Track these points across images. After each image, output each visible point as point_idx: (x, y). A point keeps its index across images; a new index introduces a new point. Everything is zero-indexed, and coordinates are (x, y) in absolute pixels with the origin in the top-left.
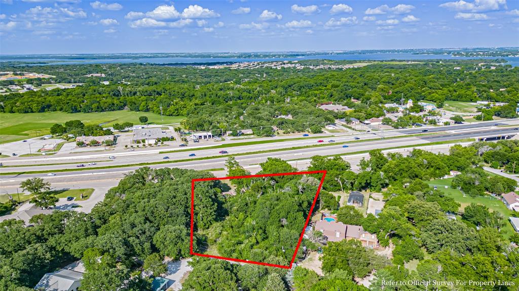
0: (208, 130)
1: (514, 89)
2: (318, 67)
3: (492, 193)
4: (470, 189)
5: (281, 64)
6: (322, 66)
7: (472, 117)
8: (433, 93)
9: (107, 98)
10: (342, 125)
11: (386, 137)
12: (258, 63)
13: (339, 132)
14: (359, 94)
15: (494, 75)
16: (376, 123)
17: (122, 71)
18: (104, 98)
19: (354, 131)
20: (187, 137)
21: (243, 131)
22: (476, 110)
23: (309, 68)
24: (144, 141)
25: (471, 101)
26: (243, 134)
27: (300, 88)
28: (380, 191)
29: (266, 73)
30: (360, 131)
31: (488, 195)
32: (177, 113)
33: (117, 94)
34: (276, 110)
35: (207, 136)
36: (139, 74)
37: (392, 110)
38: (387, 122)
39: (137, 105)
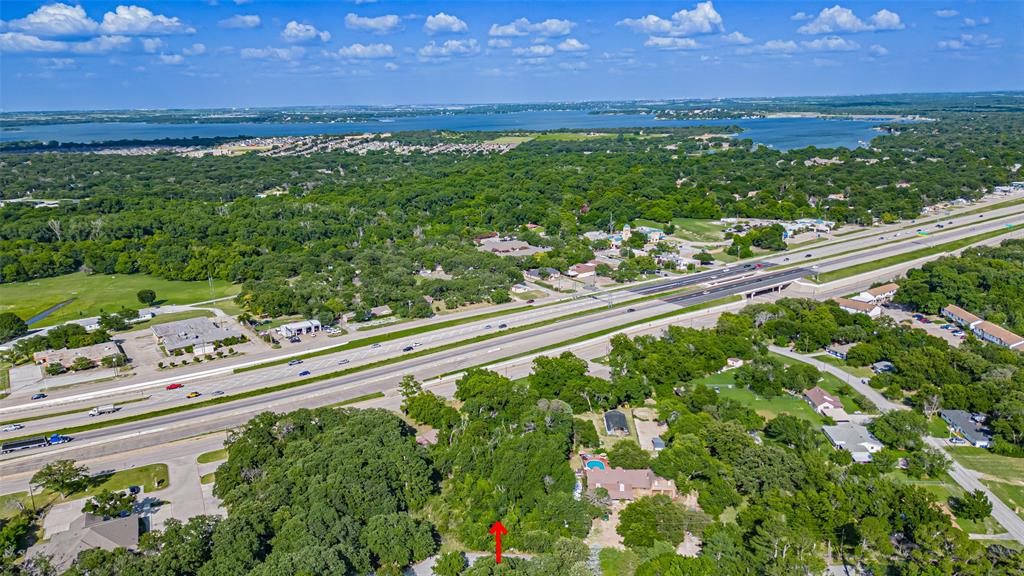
0: (309, 315)
2: (436, 150)
3: (791, 389)
4: (763, 388)
5: (362, 143)
6: (440, 147)
7: (721, 250)
8: (654, 206)
9: (27, 247)
10: (535, 283)
11: (614, 302)
12: (313, 141)
13: (537, 298)
16: (587, 275)
18: (21, 250)
19: (559, 294)
21: (374, 310)
22: (723, 235)
23: (420, 152)
24: (189, 350)
25: (712, 217)
26: (375, 317)
27: (430, 205)
29: (342, 167)
30: (568, 292)
31: (787, 393)
33: (47, 237)
35: (313, 329)
37: (602, 245)
38: (602, 270)
39: (108, 261)
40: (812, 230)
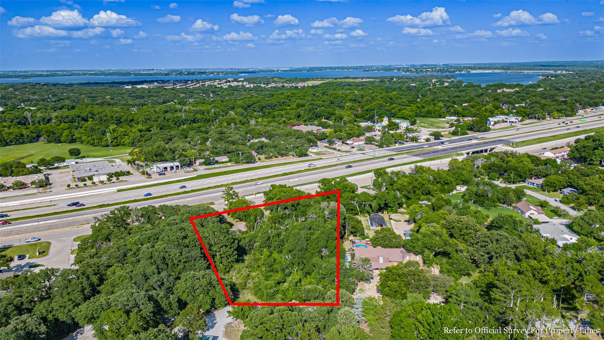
0: (173, 160)
1: (476, 104)
2: (270, 86)
3: (504, 203)
4: (484, 202)
5: (226, 82)
6: (273, 85)
7: (447, 133)
8: (403, 109)
9: (9, 127)
10: (325, 147)
11: (377, 156)
13: (325, 154)
14: (329, 113)
15: (452, 91)
16: (360, 143)
17: (17, 93)
18: (5, 128)
19: (340, 152)
20: (148, 170)
21: (217, 159)
22: (448, 125)
23: (260, 87)
24: (90, 178)
25: (440, 116)
26: (217, 162)
27: (262, 109)
28: (396, 212)
29: (212, 92)
30: (345, 152)
31: (500, 206)
32: (117, 143)
33: (23, 122)
34: (246, 133)
35: (175, 168)
36: (43, 96)
37: (370, 129)
38: (370, 141)
39: (57, 135)
40: (506, 122)
